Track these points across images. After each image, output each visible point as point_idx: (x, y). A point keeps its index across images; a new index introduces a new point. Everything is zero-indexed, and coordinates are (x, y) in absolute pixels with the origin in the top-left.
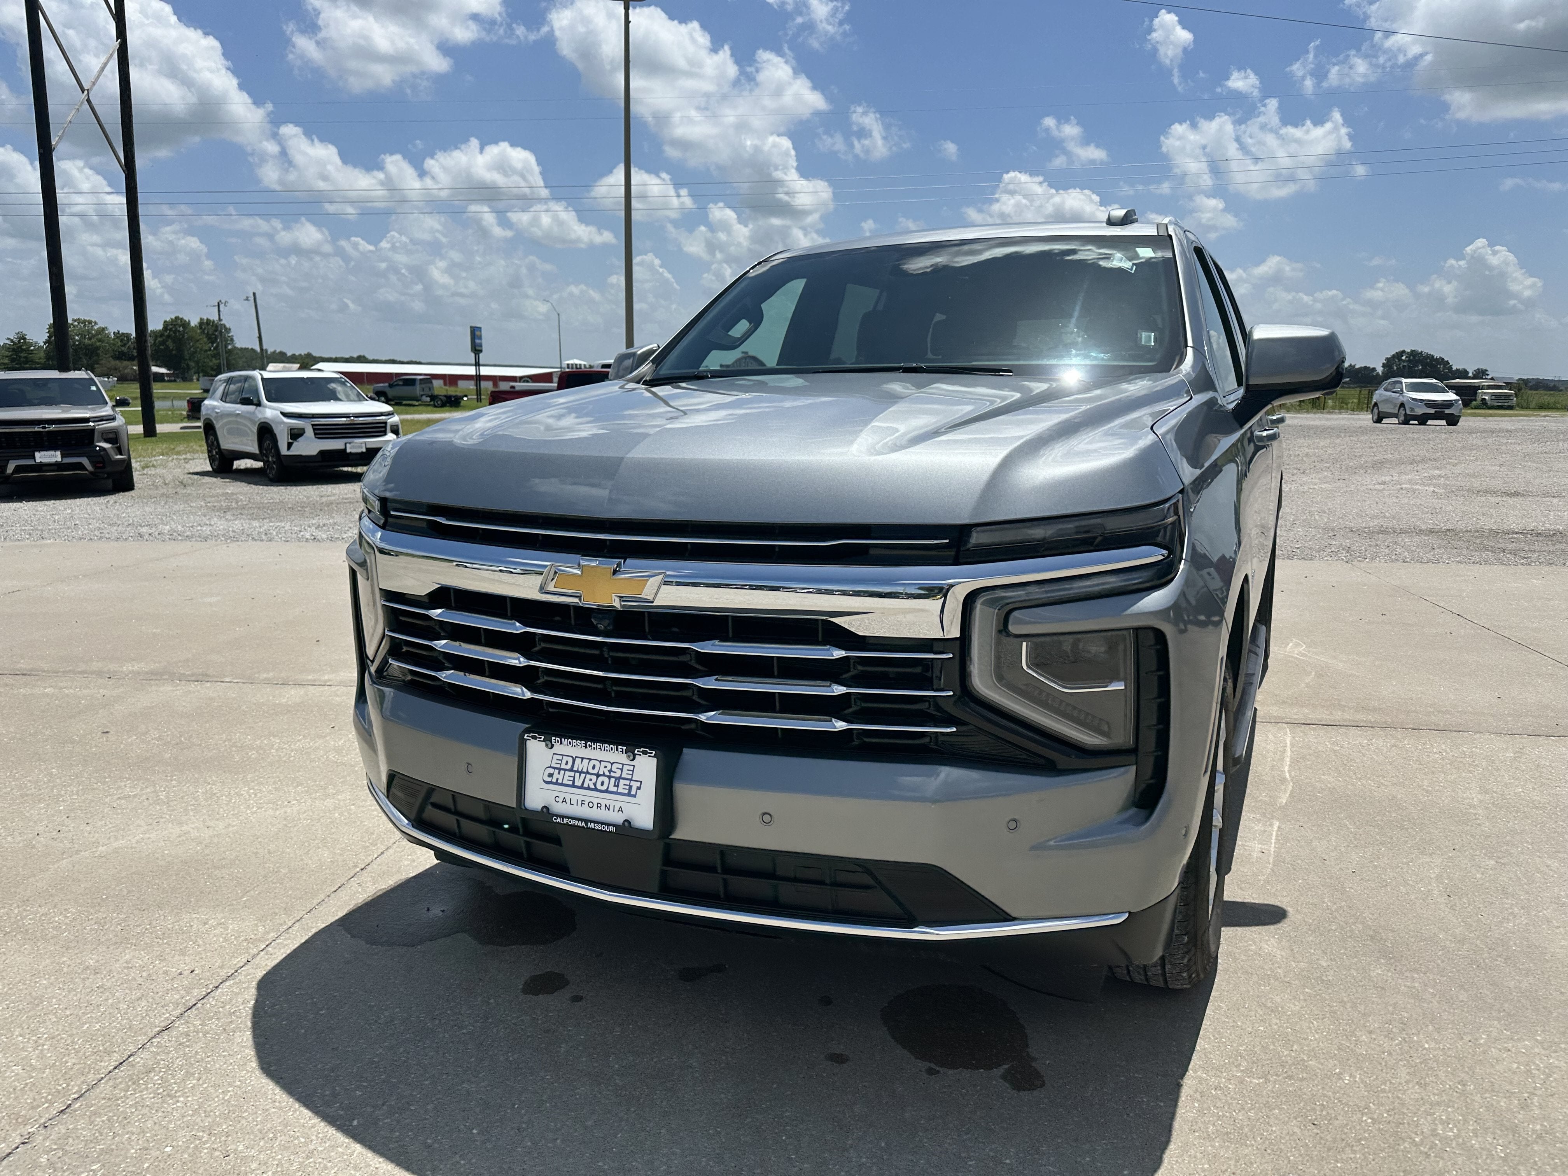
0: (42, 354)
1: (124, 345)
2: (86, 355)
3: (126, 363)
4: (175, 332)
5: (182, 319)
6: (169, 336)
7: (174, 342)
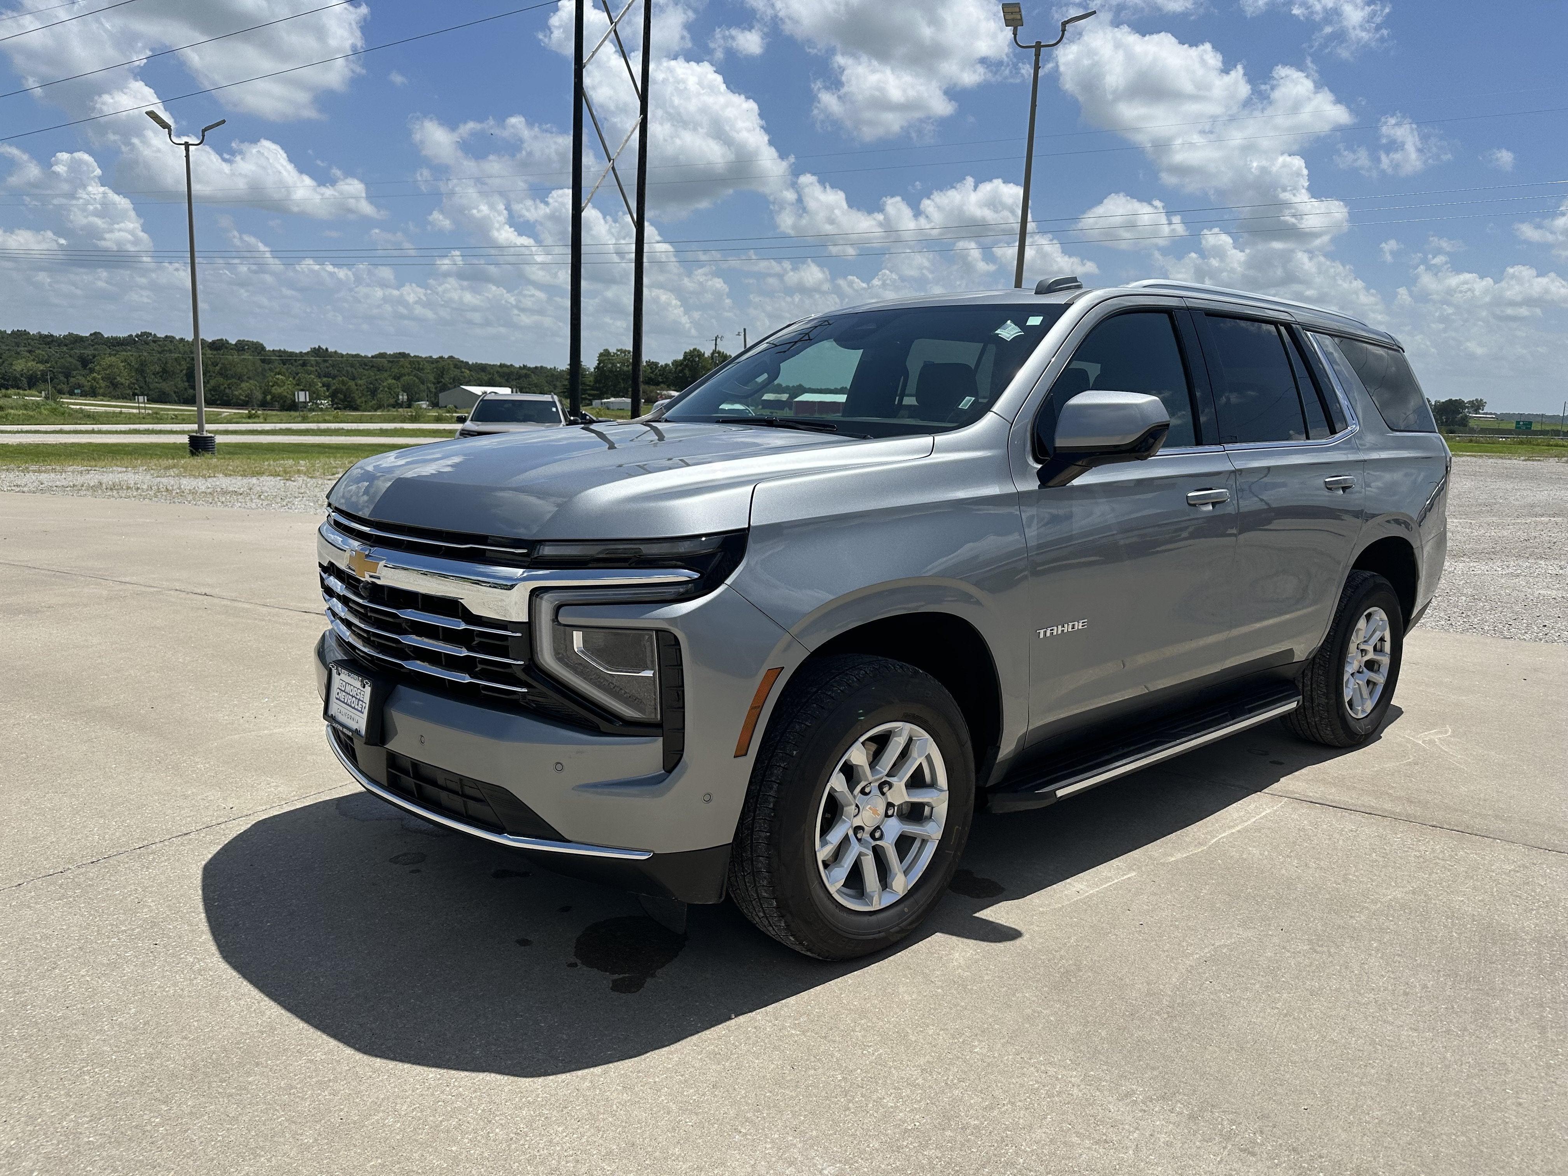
0: (592, 379)
1: (652, 373)
2: (623, 379)
3: (652, 387)
4: (692, 362)
5: (698, 351)
6: (687, 365)
7: (690, 370)
